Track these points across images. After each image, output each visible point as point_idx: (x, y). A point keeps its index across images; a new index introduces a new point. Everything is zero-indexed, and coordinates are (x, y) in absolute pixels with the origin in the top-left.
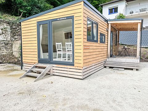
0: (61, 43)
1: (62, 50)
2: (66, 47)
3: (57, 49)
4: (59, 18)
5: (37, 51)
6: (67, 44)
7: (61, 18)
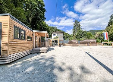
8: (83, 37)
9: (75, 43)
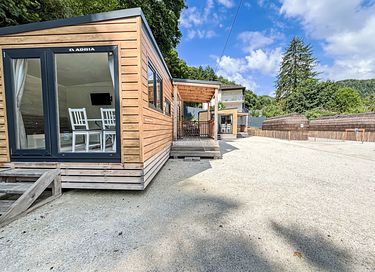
0: (84, 110)
1: (87, 125)
2: (103, 120)
3: (73, 125)
4: (75, 48)
5: (6, 131)
6: (104, 113)
7: (79, 47)
8: (317, 105)
9: (296, 128)
